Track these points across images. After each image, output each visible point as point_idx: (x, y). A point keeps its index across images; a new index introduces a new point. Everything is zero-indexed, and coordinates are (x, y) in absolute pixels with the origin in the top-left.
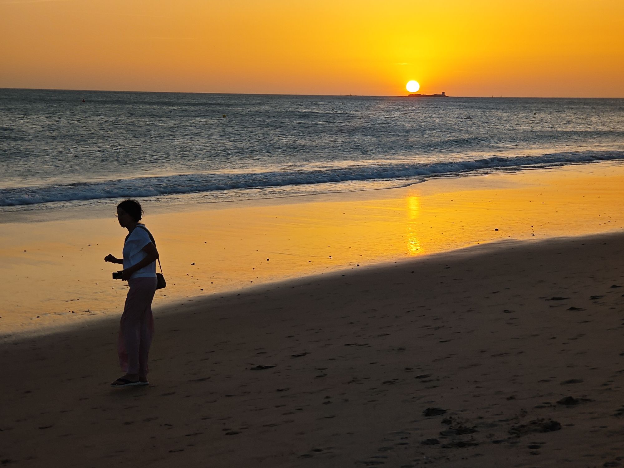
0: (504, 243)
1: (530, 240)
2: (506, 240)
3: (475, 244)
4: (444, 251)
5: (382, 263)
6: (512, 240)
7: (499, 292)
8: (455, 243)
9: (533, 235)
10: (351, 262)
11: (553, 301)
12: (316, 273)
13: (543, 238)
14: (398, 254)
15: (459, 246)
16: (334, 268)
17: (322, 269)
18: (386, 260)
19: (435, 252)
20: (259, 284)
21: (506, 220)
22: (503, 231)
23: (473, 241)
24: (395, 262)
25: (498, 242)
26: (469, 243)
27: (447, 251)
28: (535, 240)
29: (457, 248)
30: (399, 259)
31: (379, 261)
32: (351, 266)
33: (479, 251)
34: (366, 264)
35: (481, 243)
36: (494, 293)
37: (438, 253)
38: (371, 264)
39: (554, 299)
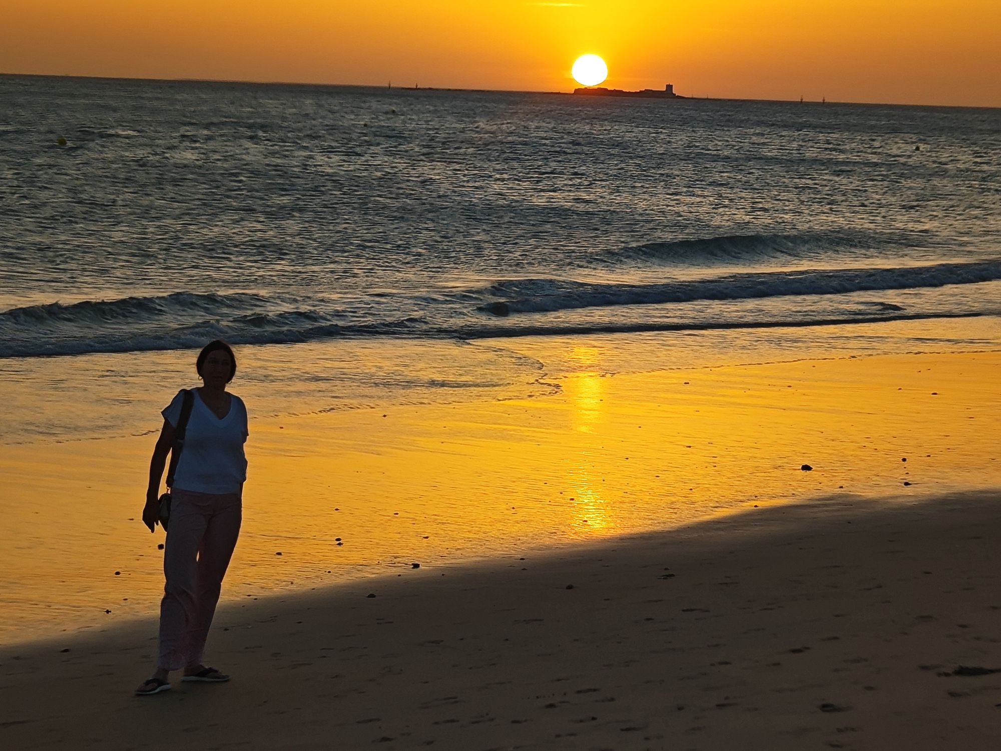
0: (825, 505)
1: (897, 497)
2: (831, 498)
3: (748, 506)
4: (658, 528)
5: (484, 559)
6: (847, 496)
7: (807, 648)
8: (693, 503)
9: (907, 484)
10: (396, 557)
11: (957, 677)
12: (293, 587)
13: (933, 491)
14: (531, 534)
15: (702, 511)
16: (348, 573)
17: (313, 575)
18: (495, 550)
19: (635, 530)
20: (129, 617)
21: (833, 440)
22: (824, 471)
23: (741, 498)
24: (520, 556)
25: (811, 503)
26: (730, 504)
27: (668, 527)
28: (912, 499)
29: (696, 520)
30: (532, 549)
31: (475, 552)
32: (395, 569)
33: (757, 529)
34: (440, 563)
35: (764, 504)
36: (794, 651)
37: (643, 533)
38: (453, 561)
39: (962, 672)
